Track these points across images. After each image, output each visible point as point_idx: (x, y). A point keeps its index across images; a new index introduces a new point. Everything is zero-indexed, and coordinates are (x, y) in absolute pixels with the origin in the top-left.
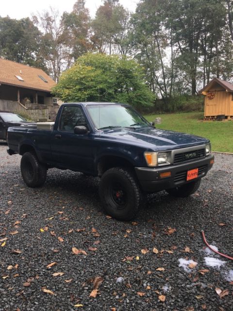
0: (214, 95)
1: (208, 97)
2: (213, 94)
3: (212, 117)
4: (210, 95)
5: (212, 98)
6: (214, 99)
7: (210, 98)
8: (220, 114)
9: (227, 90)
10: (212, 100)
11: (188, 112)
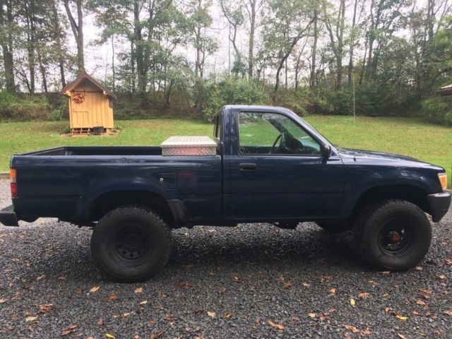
0: (83, 97)
1: (75, 99)
2: (81, 96)
3: (84, 129)
4: (76, 97)
5: (81, 102)
6: (84, 103)
7: (78, 102)
8: (95, 125)
9: (104, 92)
10: (81, 104)
11: (23, 121)
